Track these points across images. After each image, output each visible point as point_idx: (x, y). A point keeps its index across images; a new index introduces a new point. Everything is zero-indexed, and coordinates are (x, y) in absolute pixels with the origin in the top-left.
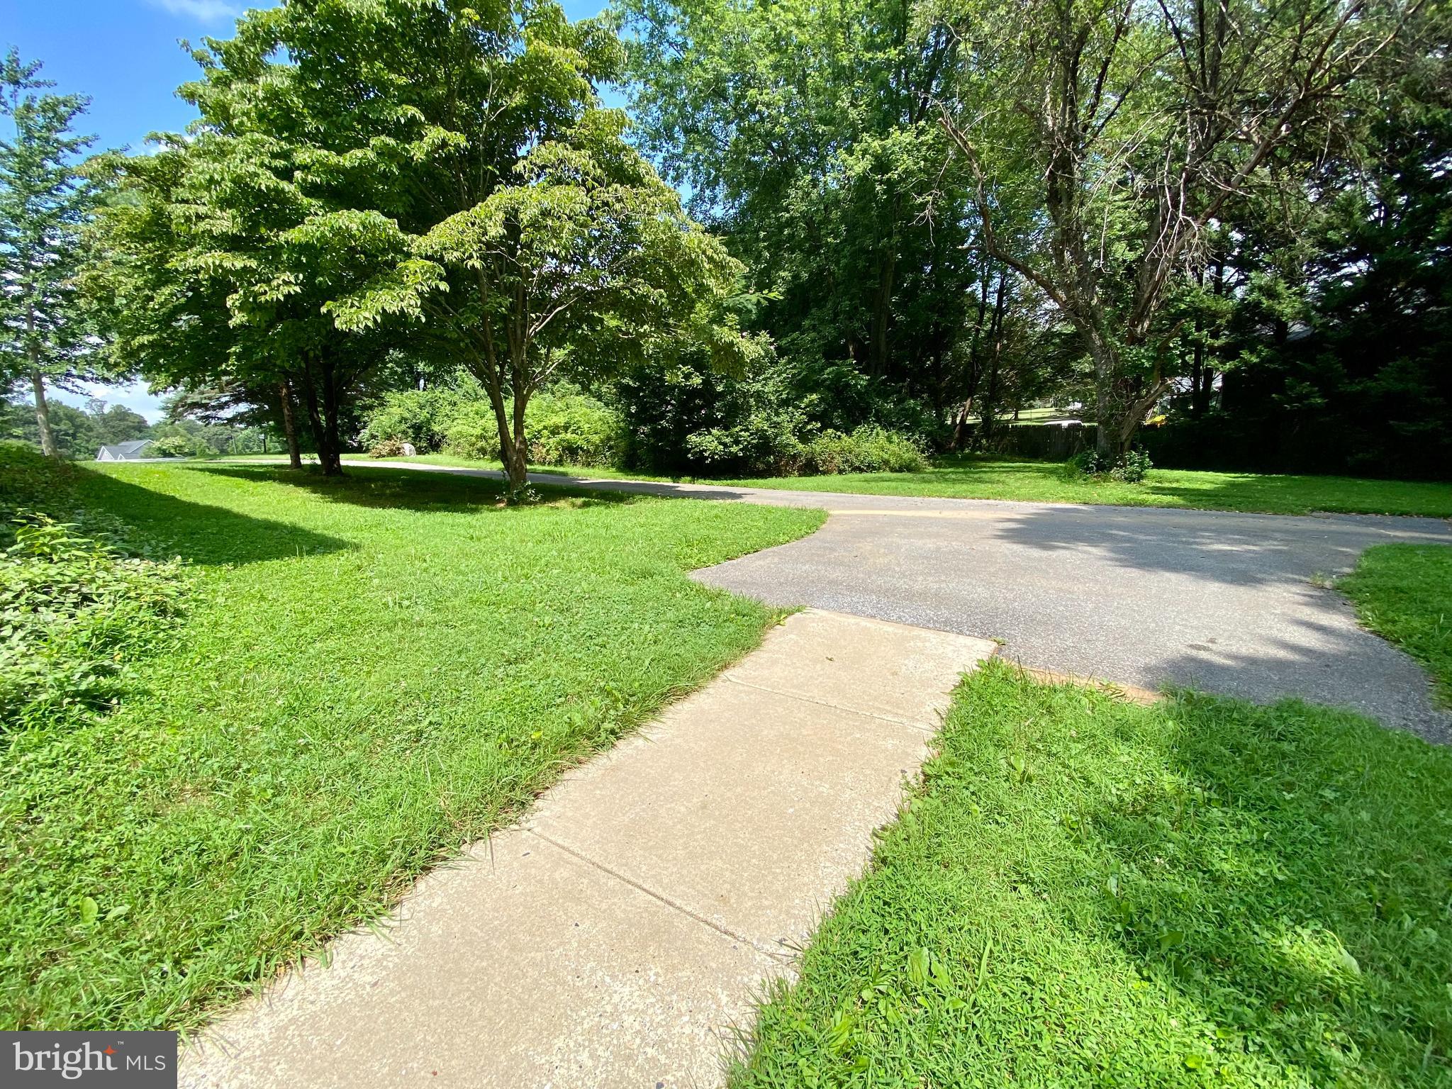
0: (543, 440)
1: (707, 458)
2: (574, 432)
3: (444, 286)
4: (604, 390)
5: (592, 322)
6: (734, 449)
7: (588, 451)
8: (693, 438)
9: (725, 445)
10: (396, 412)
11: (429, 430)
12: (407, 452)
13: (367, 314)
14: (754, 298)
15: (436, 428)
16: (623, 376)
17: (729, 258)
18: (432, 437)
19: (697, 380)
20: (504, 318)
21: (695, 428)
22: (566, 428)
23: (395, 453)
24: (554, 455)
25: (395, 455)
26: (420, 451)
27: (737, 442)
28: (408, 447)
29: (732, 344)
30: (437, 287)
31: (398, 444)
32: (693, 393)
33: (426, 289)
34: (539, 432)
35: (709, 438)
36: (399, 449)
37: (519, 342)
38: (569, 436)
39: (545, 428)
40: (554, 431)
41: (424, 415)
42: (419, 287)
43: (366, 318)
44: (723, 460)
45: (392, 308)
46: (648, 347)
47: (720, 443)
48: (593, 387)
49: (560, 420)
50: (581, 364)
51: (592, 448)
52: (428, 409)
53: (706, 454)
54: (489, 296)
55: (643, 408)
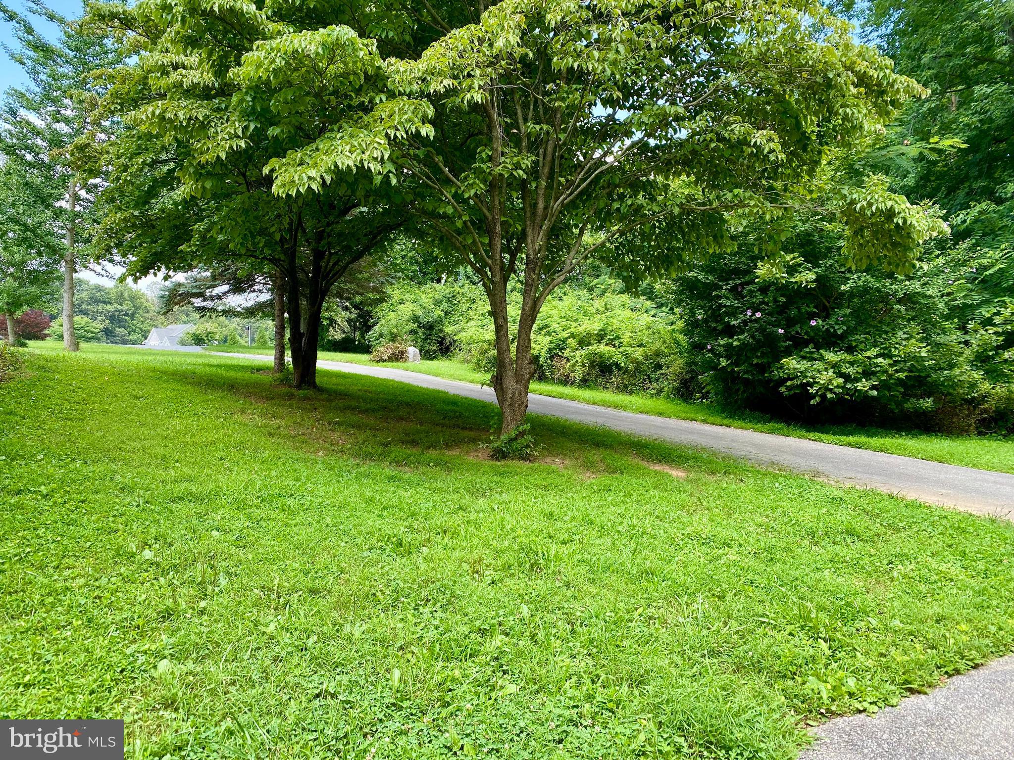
0: (567, 353)
1: (813, 396)
2: (610, 343)
3: (427, 130)
4: (657, 286)
5: (650, 189)
6: (863, 385)
7: (627, 371)
8: (792, 363)
9: (847, 377)
10: (407, 310)
11: (441, 331)
12: (411, 356)
13: (313, 173)
14: (913, 151)
15: (449, 329)
16: (691, 267)
17: (894, 76)
18: (443, 339)
19: (807, 277)
20: (523, 185)
21: (797, 345)
22: (600, 337)
23: (398, 357)
24: (578, 373)
25: (397, 360)
26: (427, 355)
27: (867, 374)
28: (412, 351)
29: (890, 214)
30: (418, 133)
31: (401, 347)
32: (796, 294)
33: (401, 134)
34: (564, 341)
35: (818, 365)
36: (402, 353)
37: (538, 219)
38: (602, 348)
39: (573, 336)
40: (583, 342)
41: (438, 313)
42: (391, 132)
43: (310, 178)
44: (840, 399)
45: (348, 161)
46: (735, 222)
47: (840, 375)
48: (644, 284)
49: (594, 326)
50: (630, 251)
51: (631, 366)
52: (444, 306)
53: (812, 391)
54: (503, 154)
55: (715, 315)
